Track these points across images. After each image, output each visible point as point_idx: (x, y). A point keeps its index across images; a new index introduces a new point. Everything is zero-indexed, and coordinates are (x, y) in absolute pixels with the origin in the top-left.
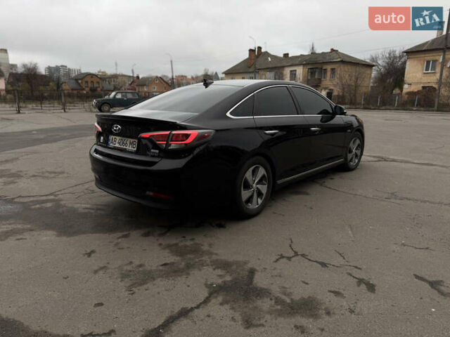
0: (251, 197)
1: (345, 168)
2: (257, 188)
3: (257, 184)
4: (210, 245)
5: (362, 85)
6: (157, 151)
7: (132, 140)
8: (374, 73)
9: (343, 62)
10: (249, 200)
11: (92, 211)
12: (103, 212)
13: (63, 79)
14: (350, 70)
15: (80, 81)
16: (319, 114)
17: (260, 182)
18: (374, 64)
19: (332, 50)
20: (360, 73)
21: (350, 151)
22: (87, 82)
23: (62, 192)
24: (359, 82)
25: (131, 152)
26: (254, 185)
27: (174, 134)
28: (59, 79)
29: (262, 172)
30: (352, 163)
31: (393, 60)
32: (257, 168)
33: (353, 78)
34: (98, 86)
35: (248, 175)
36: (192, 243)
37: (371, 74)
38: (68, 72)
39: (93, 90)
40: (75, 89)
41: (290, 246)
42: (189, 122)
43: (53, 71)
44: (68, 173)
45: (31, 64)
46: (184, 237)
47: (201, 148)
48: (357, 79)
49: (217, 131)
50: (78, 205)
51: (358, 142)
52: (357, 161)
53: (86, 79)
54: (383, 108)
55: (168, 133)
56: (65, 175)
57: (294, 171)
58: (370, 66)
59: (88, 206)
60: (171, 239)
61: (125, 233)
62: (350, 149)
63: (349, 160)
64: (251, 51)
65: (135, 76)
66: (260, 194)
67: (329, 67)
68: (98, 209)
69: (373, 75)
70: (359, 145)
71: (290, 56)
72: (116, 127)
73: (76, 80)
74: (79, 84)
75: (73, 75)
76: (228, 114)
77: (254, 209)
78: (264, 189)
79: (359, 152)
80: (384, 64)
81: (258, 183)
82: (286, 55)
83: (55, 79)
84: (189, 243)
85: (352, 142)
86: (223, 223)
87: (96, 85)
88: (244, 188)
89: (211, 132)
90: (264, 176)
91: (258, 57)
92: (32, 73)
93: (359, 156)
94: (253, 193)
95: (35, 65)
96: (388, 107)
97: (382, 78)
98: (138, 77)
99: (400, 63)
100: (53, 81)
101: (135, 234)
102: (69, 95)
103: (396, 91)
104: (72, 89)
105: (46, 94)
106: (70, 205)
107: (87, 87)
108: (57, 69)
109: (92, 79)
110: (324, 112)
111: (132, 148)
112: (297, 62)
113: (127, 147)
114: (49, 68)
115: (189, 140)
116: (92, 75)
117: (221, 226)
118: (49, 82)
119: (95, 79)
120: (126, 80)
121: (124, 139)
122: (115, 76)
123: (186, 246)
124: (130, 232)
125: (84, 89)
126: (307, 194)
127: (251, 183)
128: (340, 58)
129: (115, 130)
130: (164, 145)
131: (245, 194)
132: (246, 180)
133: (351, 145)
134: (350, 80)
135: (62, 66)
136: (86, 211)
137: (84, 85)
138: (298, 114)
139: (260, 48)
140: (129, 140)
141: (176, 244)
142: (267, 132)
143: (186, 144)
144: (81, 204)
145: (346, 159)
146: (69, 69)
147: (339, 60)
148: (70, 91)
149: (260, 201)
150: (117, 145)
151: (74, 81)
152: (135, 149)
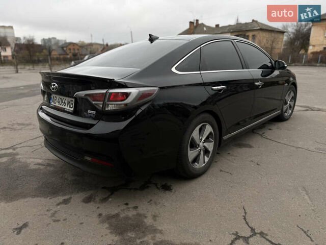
0: (199, 155)
1: (280, 119)
2: (204, 146)
3: (203, 143)
4: (154, 217)
5: (277, 47)
6: (94, 112)
7: (70, 99)
8: (285, 38)
9: (261, 30)
10: (196, 160)
11: (42, 167)
12: (52, 169)
13: (54, 48)
14: (267, 36)
15: (65, 49)
16: (259, 69)
17: (207, 140)
18: (285, 30)
19: (253, 21)
20: (274, 39)
21: (286, 103)
22: (70, 49)
23: (22, 145)
24: (274, 45)
25: (69, 113)
26: (201, 144)
27: (111, 93)
28: (50, 47)
29: (209, 129)
30: (286, 114)
31: (300, 28)
32: (205, 126)
33: (270, 42)
34: (78, 51)
35: (195, 134)
36: (135, 212)
37: (283, 38)
38: (57, 42)
39: (75, 55)
40: (62, 55)
41: (245, 219)
42: (128, 79)
43: (46, 41)
44: (34, 125)
45: (30, 37)
46: (127, 204)
47: (143, 108)
48: (273, 42)
49: (161, 88)
50: (31, 160)
51: (292, 94)
52: (290, 111)
53: (70, 47)
54: (293, 64)
55: (104, 91)
56: (32, 127)
57: (238, 125)
58: (282, 32)
59: (40, 161)
60: (113, 208)
61: (66, 197)
62: (286, 101)
63: (284, 111)
64: (191, 23)
65: (105, 44)
66: (206, 152)
67: (250, 34)
68: (49, 165)
69: (284, 39)
70: (293, 97)
71: (220, 26)
72: (54, 85)
73: (62, 48)
74: (65, 51)
75: (60, 44)
76: (173, 69)
77: (200, 168)
78: (210, 146)
79: (292, 104)
80: (293, 31)
81: (205, 141)
82: (217, 26)
83: (47, 47)
84: (131, 213)
85: (288, 94)
86: (169, 184)
87: (76, 51)
88: (190, 148)
89: (155, 90)
90: (211, 133)
91: (196, 27)
92: (31, 43)
93: (292, 108)
94: (200, 152)
95: (33, 37)
96: (297, 64)
97: (291, 42)
98: (107, 45)
99: (305, 30)
100: (46, 49)
101: (77, 198)
102: (58, 59)
103: (302, 52)
104: (60, 55)
105: (41, 59)
106: (23, 160)
107: (71, 52)
108: (49, 40)
109: (74, 47)
110: (264, 67)
111: (70, 108)
112: (226, 31)
113: (66, 107)
114: (44, 40)
115: (129, 100)
116: (73, 44)
117: (167, 188)
118: (43, 50)
119: (76, 47)
120: (99, 47)
121: (62, 97)
122: (91, 45)
123: (127, 218)
124: (72, 196)
125: (68, 55)
126: (250, 147)
127: (198, 142)
128: (259, 26)
129: (53, 89)
130: (101, 106)
131: (192, 154)
132: (193, 140)
133: (287, 97)
134: (267, 43)
135: (53, 38)
136: (37, 167)
137: (68, 52)
138: (243, 69)
139: (197, 21)
140: (67, 98)
141: (117, 215)
142: (214, 88)
143: (126, 105)
144: (34, 158)
145: (282, 110)
146: (58, 40)
147: (259, 28)
148: (58, 56)
149: (207, 159)
150: (57, 104)
151: (61, 49)
152: (72, 109)
